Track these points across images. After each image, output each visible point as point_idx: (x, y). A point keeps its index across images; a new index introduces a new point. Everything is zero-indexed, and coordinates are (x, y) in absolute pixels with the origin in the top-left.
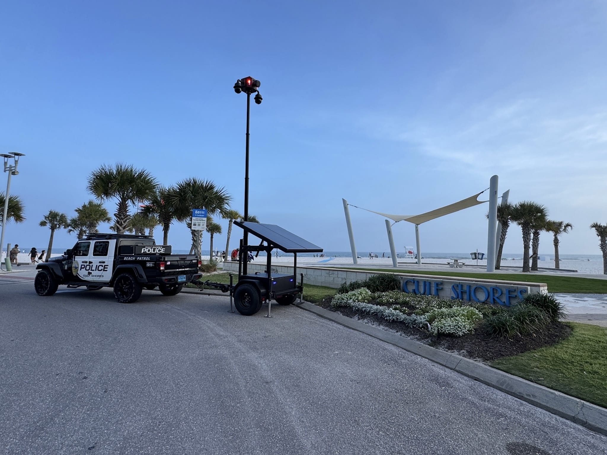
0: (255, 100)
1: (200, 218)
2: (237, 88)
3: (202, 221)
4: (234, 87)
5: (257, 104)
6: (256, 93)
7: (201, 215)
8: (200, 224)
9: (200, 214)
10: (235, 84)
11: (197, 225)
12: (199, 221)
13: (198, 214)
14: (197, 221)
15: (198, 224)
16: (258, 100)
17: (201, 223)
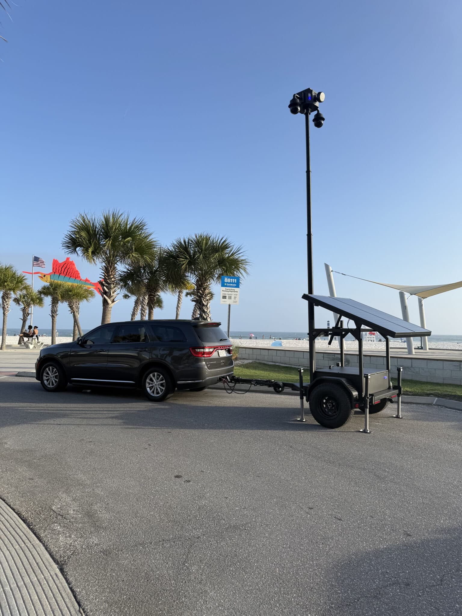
0: (313, 123)
1: (231, 288)
2: (293, 107)
3: (233, 293)
4: (289, 106)
5: (316, 128)
6: (316, 112)
7: (232, 285)
8: (231, 297)
9: (230, 283)
10: (291, 101)
11: (227, 297)
12: (230, 293)
13: (229, 283)
14: (227, 293)
15: (229, 297)
16: (319, 121)
17: (231, 294)
